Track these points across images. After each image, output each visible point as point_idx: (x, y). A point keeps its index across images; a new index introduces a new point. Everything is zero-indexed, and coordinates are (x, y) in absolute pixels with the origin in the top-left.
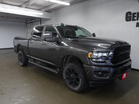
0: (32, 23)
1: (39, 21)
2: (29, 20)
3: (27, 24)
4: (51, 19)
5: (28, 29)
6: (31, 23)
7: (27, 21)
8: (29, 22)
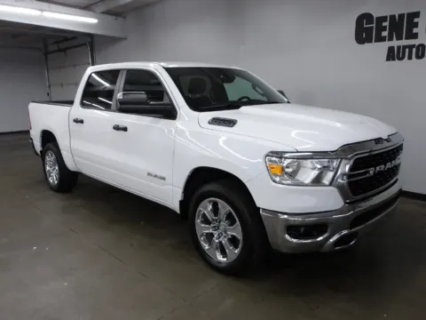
0: (64, 50)
1: (85, 44)
2: (55, 43)
3: (46, 54)
4: (125, 39)
5: (51, 71)
6: (60, 50)
7: (46, 46)
8: (55, 47)
